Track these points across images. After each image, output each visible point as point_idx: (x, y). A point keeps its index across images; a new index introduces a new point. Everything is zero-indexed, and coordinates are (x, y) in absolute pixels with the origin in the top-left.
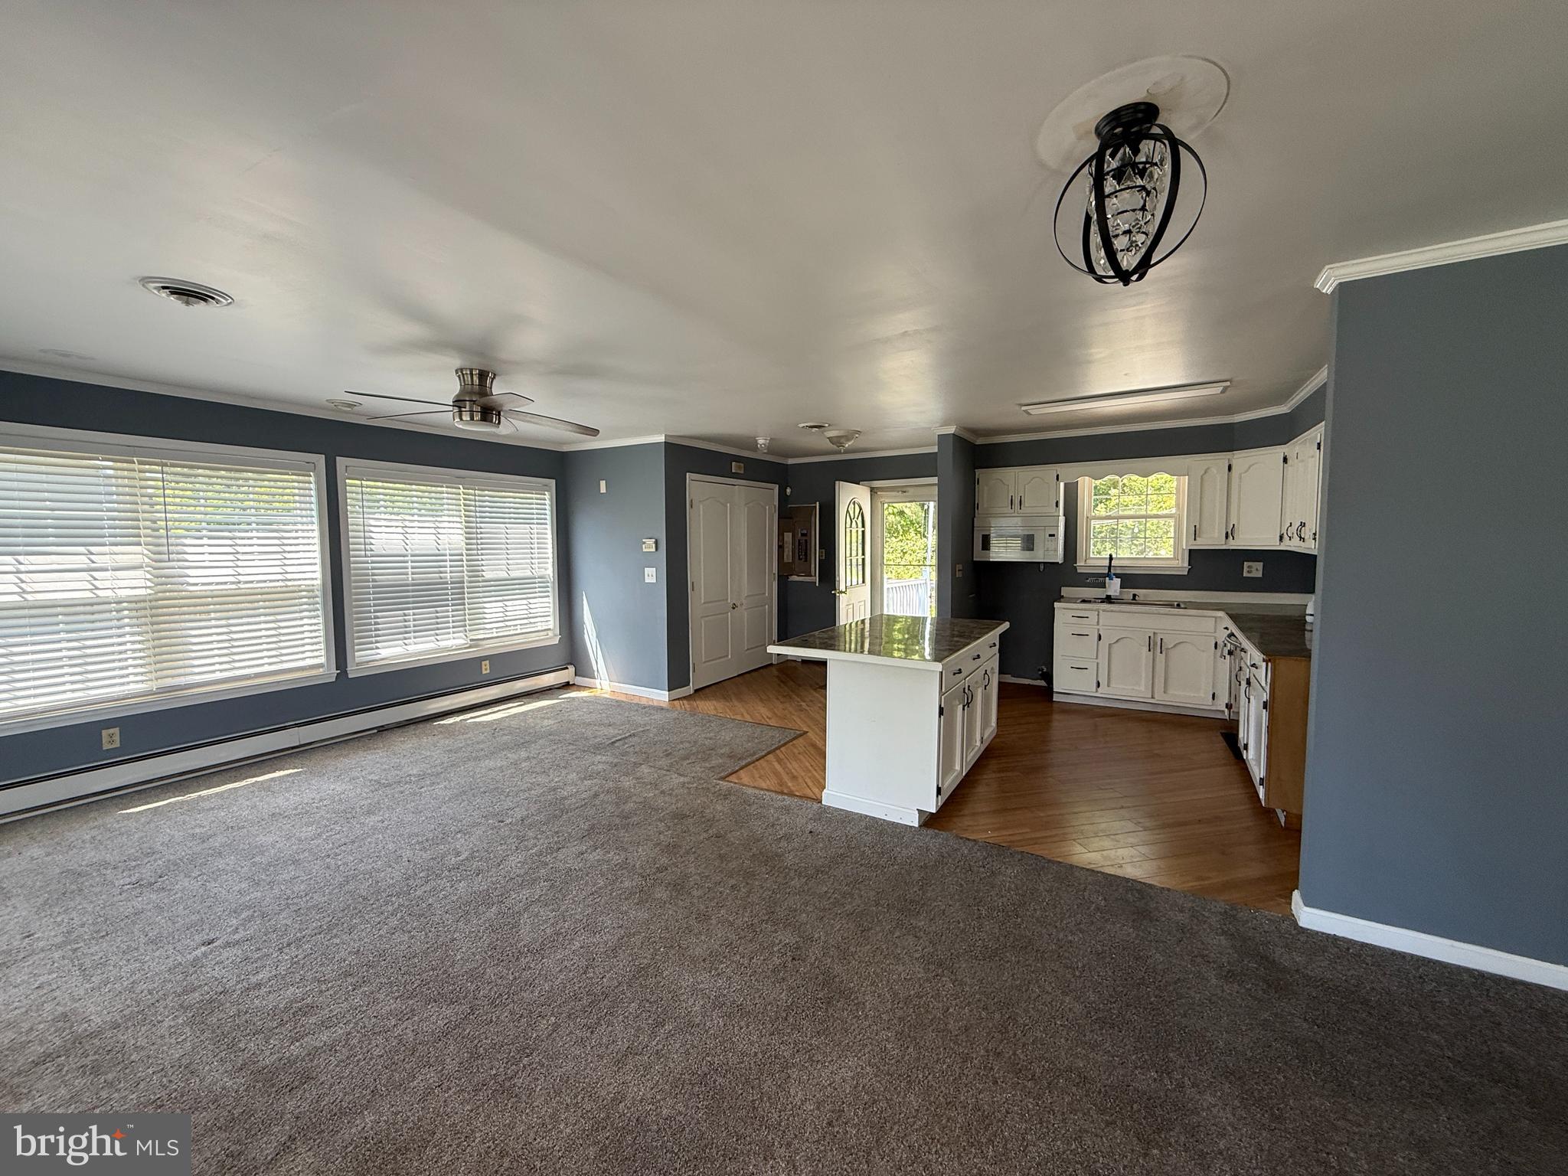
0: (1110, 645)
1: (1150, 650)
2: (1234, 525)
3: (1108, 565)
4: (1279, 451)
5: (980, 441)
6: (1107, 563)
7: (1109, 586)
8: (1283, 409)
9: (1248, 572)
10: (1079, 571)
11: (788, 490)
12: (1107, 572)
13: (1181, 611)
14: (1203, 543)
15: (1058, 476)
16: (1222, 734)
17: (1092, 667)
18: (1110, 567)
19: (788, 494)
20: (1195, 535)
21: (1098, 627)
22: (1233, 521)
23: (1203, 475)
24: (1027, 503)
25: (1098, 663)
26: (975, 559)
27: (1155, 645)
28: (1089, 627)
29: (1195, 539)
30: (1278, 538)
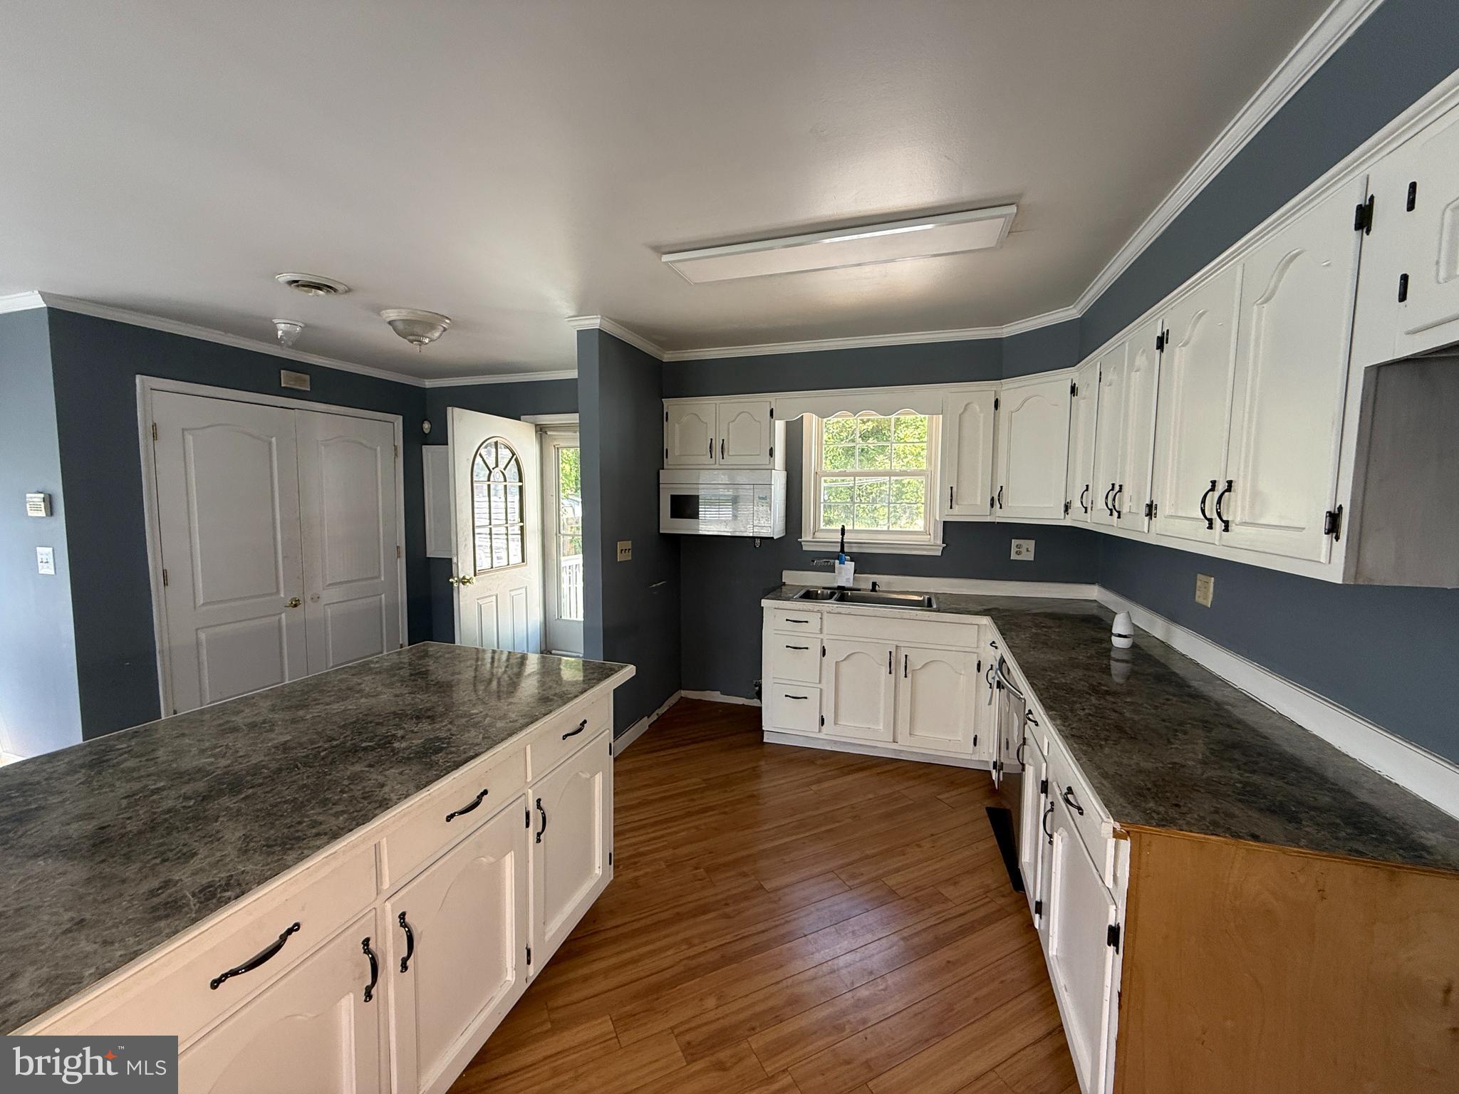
0: (837, 662)
1: (890, 673)
2: (1002, 487)
3: (840, 540)
4: (1063, 378)
5: (668, 357)
6: (838, 537)
7: (840, 573)
8: (1071, 313)
9: (1017, 552)
10: (805, 548)
11: (426, 426)
12: (838, 549)
13: (933, 616)
14: (961, 513)
15: (772, 411)
16: (988, 809)
17: (813, 695)
18: (842, 543)
19: (427, 431)
20: (951, 500)
21: (821, 636)
22: (1001, 481)
23: (962, 413)
24: (732, 448)
25: (821, 690)
26: (661, 532)
27: (898, 664)
28: (809, 635)
29: (951, 508)
30: (1063, 509)
